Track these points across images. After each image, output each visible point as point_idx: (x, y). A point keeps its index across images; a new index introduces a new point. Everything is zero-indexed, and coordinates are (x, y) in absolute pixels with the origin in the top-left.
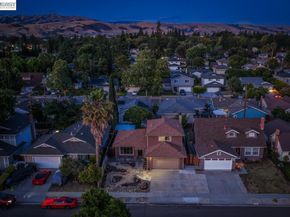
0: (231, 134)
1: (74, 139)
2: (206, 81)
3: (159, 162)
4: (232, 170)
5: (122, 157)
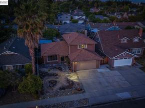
0: (124, 41)
1: (8, 53)
2: (77, 17)
3: (82, 65)
4: (132, 65)
5: (49, 63)
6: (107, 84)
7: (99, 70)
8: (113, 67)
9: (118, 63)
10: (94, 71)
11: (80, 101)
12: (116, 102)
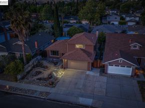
0: (135, 47)
1: (19, 43)
3: (72, 63)
4: (132, 76)
5: (51, 57)
6: (81, 87)
7: (88, 72)
8: (106, 73)
9: (112, 70)
10: (82, 72)
11: (41, 93)
12: (72, 104)
